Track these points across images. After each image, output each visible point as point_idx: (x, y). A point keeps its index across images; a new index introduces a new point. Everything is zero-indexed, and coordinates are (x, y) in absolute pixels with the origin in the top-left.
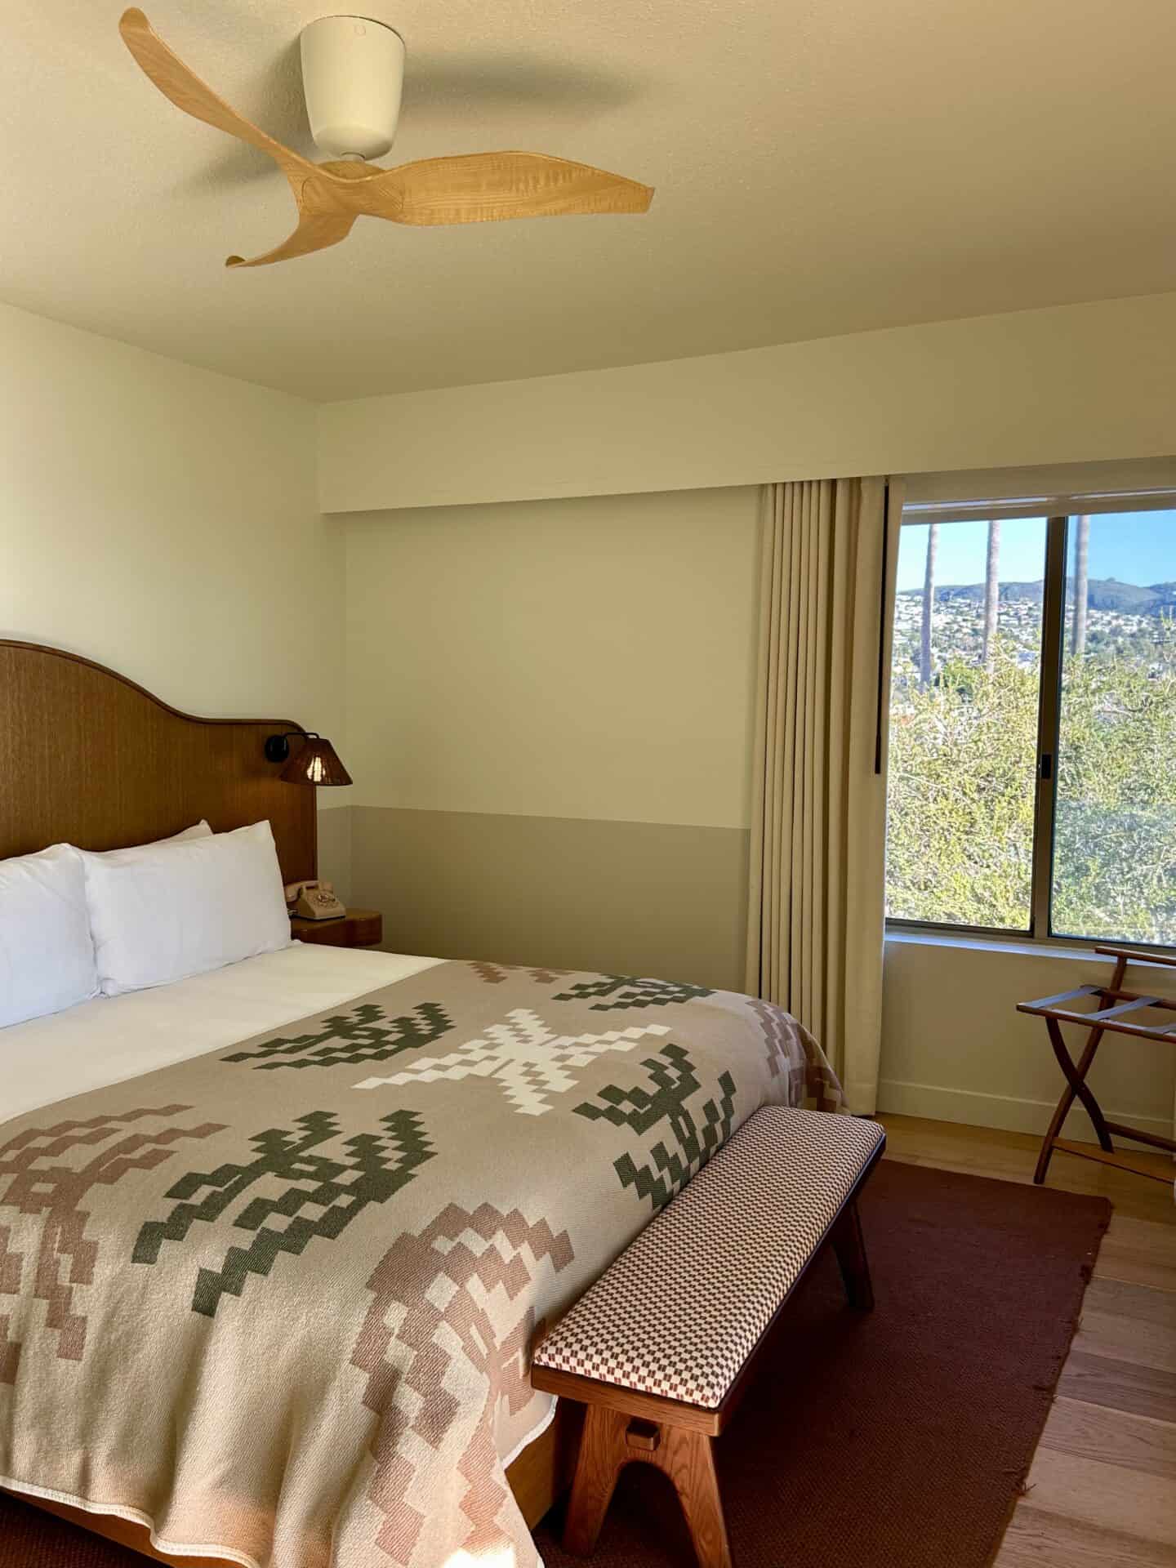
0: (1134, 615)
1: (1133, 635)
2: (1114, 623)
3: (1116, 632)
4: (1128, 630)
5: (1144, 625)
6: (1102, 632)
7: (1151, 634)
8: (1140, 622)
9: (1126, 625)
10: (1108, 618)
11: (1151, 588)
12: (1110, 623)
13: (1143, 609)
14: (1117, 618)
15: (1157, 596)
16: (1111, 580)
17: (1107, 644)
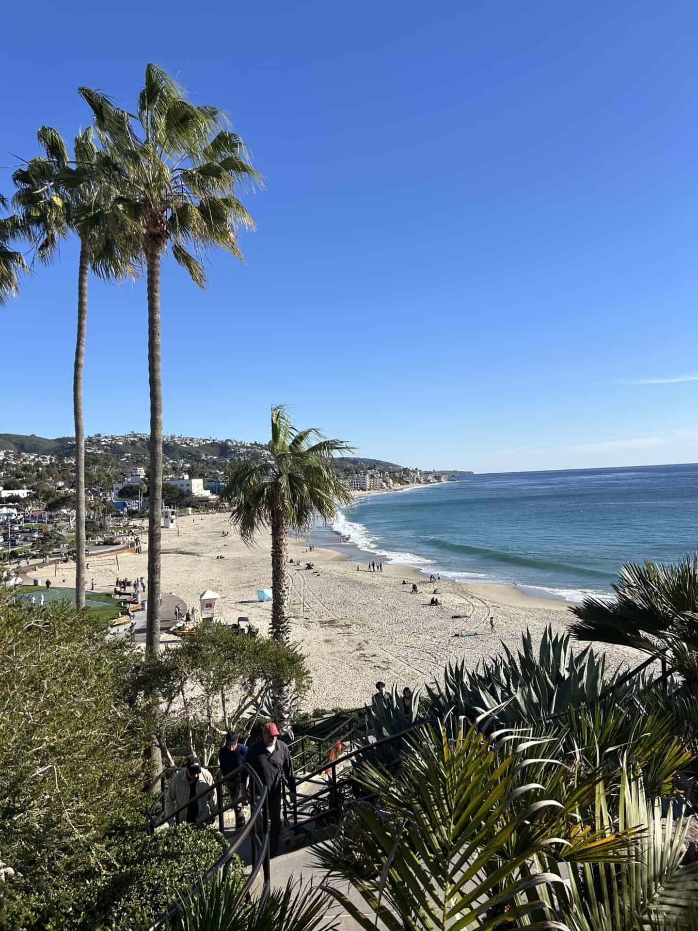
0: (48, 455)
1: (47, 466)
2: (36, 459)
3: (38, 464)
4: (44, 463)
5: (53, 461)
6: (30, 465)
7: (57, 465)
8: (51, 459)
9: (43, 461)
10: (33, 457)
11: (56, 440)
12: (34, 459)
13: (52, 452)
14: (37, 457)
15: (59, 444)
16: (33, 436)
17: (33, 472)
